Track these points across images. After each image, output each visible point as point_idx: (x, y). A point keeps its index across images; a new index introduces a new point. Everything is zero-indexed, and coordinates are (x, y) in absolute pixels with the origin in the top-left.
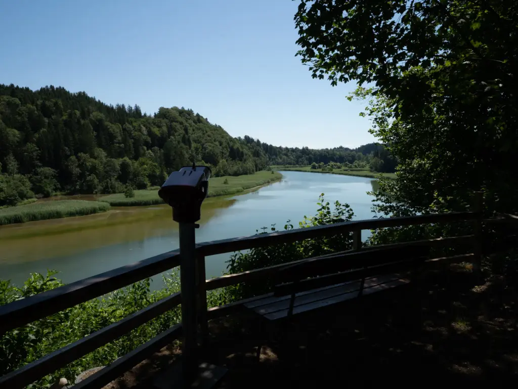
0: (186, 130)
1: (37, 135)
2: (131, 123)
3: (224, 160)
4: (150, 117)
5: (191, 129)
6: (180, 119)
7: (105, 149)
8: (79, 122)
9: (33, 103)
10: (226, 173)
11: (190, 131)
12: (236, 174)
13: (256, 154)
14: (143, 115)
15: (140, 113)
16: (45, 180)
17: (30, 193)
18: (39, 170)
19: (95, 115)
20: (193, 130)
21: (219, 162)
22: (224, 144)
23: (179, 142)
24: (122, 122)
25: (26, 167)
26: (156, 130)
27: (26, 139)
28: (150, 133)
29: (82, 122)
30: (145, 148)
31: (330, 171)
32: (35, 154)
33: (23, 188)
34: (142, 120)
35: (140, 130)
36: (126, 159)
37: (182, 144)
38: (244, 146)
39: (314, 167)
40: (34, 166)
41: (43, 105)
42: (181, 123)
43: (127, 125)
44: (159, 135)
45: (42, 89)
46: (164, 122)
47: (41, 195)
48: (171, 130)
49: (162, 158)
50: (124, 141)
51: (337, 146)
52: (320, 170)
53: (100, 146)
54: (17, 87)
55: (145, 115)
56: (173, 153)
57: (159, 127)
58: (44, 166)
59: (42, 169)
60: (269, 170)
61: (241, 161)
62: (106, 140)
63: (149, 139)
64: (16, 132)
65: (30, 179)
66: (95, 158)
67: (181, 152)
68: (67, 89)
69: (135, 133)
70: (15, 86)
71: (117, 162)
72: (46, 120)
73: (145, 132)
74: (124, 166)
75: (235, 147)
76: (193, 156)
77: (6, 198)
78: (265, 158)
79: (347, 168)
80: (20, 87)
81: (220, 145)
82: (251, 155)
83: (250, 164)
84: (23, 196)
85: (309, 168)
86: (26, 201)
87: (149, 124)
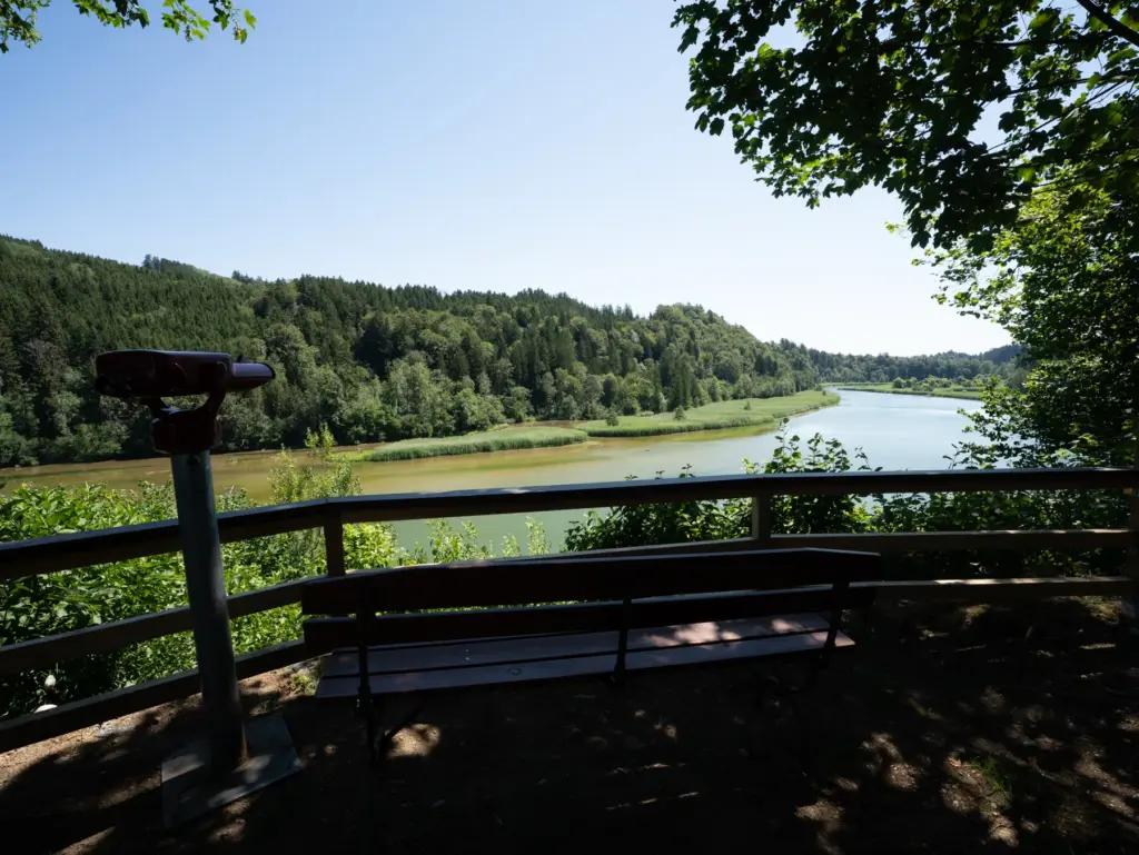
0: (692, 335)
1: (511, 348)
2: (619, 328)
3: (747, 376)
4: (643, 319)
5: (700, 332)
6: (684, 319)
7: (586, 363)
8: (556, 330)
9: (509, 310)
10: (748, 394)
11: (698, 335)
12: (764, 396)
13: (799, 366)
14: (634, 316)
15: (631, 314)
16: (518, 402)
17: (502, 417)
18: (513, 390)
19: (576, 320)
20: (703, 334)
21: (738, 378)
22: (748, 352)
23: (681, 352)
24: (607, 328)
25: (499, 387)
26: (650, 336)
27: (500, 354)
28: (643, 341)
29: (561, 330)
30: (636, 360)
31: (928, 392)
32: (508, 371)
33: (494, 411)
34: (633, 323)
35: (630, 337)
36: (611, 375)
37: (685, 354)
38: (778, 354)
39: (898, 385)
40: (506, 385)
41: (519, 312)
42: (686, 325)
43: (615, 332)
44: (655, 343)
45: (520, 294)
46: (662, 324)
47: (512, 420)
48: (671, 335)
49: (658, 373)
50: (610, 352)
51: (944, 350)
52: (909, 390)
53: (580, 359)
55: (637, 317)
56: (672, 366)
57: (655, 331)
58: (516, 385)
59: (515, 389)
60: (819, 389)
61: (773, 375)
62: (587, 351)
63: (641, 349)
64: (490, 345)
65: (502, 400)
66: (574, 375)
67: (684, 366)
68: (546, 291)
69: (624, 342)
71: (600, 380)
72: (521, 330)
73: (636, 339)
74: (608, 385)
75: (764, 356)
76: (701, 370)
77: (477, 423)
78: (811, 369)
79: (961, 387)
81: (742, 353)
82: (790, 368)
83: (787, 381)
84: (494, 421)
85: (889, 386)
86: (497, 426)
87: (643, 327)
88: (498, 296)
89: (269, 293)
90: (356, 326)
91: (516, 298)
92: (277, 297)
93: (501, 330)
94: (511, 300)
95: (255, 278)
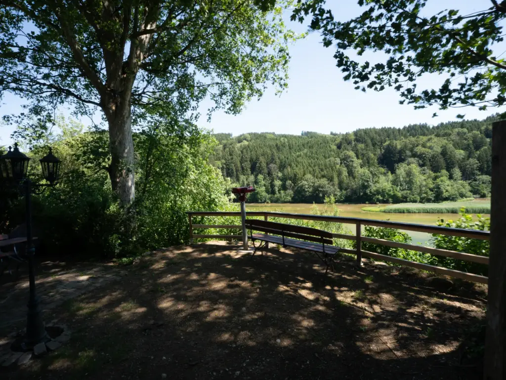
1: (478, 152)
9: (479, 129)
16: (483, 185)
17: (469, 194)
18: (478, 177)
25: (467, 175)
27: (469, 156)
32: (475, 166)
33: (463, 190)
40: (474, 174)
41: (486, 129)
45: (488, 118)
47: (478, 196)
54: (468, 120)
58: (482, 174)
59: (481, 177)
64: (462, 152)
65: (469, 184)
72: (488, 140)
77: (450, 196)
84: (462, 196)
86: (465, 199)
88: (471, 121)
89: (343, 139)
90: (380, 149)
92: (346, 140)
93: (471, 142)
94: (481, 122)
95: (338, 133)
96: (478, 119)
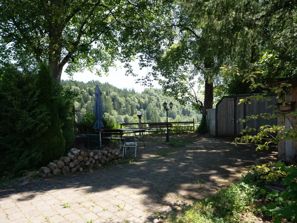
0: (158, 100)
1: (86, 104)
2: (130, 97)
3: (179, 116)
4: (139, 93)
5: (161, 99)
6: (155, 94)
7: (117, 110)
8: (105, 97)
9: (85, 89)
11: (160, 100)
14: (136, 92)
19: (113, 93)
20: (162, 100)
21: (176, 117)
23: (154, 106)
24: (125, 97)
26: (142, 100)
27: (81, 107)
28: (139, 102)
29: (107, 97)
30: (137, 109)
34: (136, 95)
35: (134, 101)
36: (127, 115)
37: (156, 107)
38: (190, 107)
41: (89, 90)
42: (156, 96)
43: (128, 98)
44: (144, 103)
45: (89, 82)
46: (147, 96)
48: (150, 100)
49: (146, 115)
50: (126, 106)
53: (115, 109)
54: (78, 81)
56: (151, 112)
57: (144, 98)
61: (189, 116)
62: (118, 106)
63: (139, 105)
66: (112, 115)
67: (155, 112)
69: (132, 102)
70: (77, 81)
71: (123, 117)
72: (90, 97)
73: (137, 102)
74: (126, 119)
75: (185, 109)
76: (162, 114)
80: (79, 81)
81: (177, 107)
82: (195, 113)
87: (139, 97)
91: (87, 84)
93: (82, 97)
94: (85, 84)
96: (84, 82)
